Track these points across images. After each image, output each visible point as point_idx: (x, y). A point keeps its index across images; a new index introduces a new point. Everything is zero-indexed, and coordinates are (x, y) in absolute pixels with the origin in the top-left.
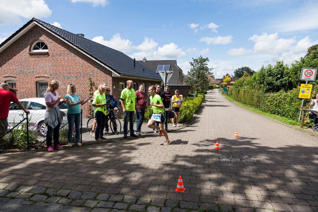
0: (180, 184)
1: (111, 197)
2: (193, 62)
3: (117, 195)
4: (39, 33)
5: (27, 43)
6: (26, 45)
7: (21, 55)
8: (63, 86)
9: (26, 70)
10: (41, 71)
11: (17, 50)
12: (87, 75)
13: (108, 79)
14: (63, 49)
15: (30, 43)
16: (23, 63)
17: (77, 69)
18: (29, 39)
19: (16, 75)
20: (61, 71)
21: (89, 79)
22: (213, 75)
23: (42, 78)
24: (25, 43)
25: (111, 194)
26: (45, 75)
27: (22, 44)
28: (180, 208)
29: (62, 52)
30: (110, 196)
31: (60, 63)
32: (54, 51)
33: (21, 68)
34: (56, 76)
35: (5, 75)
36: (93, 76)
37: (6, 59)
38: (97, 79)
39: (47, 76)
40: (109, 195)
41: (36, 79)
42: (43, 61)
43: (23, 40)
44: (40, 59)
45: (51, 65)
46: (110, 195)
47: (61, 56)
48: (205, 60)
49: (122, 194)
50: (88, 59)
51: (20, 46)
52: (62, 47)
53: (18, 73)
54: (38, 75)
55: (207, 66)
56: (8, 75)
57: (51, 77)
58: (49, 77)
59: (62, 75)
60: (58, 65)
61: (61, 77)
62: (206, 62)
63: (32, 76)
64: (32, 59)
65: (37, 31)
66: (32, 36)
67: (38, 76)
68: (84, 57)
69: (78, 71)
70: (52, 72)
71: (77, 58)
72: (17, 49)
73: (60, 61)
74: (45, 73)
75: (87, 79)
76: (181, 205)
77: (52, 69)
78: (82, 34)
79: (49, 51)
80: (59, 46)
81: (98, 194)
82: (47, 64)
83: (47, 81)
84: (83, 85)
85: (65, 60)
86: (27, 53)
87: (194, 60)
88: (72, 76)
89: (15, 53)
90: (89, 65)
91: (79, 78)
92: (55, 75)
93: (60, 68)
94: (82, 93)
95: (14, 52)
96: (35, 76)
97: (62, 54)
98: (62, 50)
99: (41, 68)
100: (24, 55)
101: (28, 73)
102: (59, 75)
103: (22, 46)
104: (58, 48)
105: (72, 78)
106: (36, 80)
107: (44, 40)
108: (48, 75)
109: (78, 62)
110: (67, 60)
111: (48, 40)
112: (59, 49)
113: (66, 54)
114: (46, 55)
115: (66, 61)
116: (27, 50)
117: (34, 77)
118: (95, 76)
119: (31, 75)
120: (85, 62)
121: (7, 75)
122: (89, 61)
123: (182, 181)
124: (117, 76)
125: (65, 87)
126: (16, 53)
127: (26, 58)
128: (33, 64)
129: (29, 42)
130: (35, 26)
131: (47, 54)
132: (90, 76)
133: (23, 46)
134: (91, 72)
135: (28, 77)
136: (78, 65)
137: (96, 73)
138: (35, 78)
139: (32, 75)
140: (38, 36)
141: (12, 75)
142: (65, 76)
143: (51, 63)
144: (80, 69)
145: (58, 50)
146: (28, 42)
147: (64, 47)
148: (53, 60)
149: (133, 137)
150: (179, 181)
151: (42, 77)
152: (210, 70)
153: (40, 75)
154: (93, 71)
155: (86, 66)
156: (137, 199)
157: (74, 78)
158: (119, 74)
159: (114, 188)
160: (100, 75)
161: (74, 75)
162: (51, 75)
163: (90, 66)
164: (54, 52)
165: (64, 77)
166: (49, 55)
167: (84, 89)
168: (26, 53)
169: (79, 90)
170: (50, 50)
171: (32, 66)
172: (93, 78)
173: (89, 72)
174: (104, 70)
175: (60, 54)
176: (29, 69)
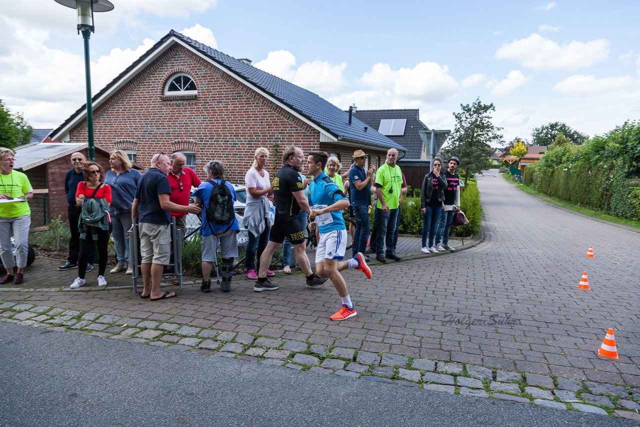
0: (610, 343)
1: (438, 365)
2: (461, 111)
4: (181, 60)
5: (158, 79)
6: (156, 82)
7: (147, 102)
9: (154, 129)
10: (182, 131)
11: (140, 93)
12: (271, 138)
13: (312, 147)
15: (163, 78)
16: (150, 117)
17: (251, 128)
18: (162, 71)
19: (137, 139)
20: (221, 131)
21: (275, 147)
22: (502, 139)
23: (184, 145)
24: (154, 79)
25: (436, 361)
26: (190, 139)
27: (148, 80)
29: (223, 94)
31: (218, 115)
32: (207, 92)
33: (147, 126)
34: (212, 141)
35: (118, 139)
36: (281, 141)
37: (119, 110)
39: (194, 141)
40: (434, 363)
41: (173, 147)
42: (187, 113)
43: (151, 73)
44: (182, 108)
45: (202, 121)
47: (222, 102)
48: (486, 108)
49: (459, 362)
50: (274, 108)
51: (145, 85)
53: (141, 136)
54: (178, 139)
55: (490, 120)
56: (123, 138)
57: (201, 144)
58: (198, 144)
59: (223, 138)
60: (215, 120)
61: (220, 142)
62: (488, 111)
63: (166, 141)
64: (167, 110)
65: (177, 55)
66: (167, 66)
67: (177, 140)
68: (265, 105)
69: (253, 130)
70: (203, 133)
71: (252, 106)
72: (140, 90)
73: (219, 112)
74: (190, 136)
77: (203, 128)
79: (199, 93)
81: (412, 360)
82: (194, 118)
83: (194, 151)
85: (229, 110)
86: (158, 97)
87: (464, 108)
88: (242, 141)
89: (135, 98)
90: (274, 119)
91: (254, 144)
92: (209, 139)
93: (218, 126)
95: (133, 96)
96: (171, 141)
97: (223, 99)
98: (224, 91)
99: (183, 126)
100: (153, 102)
101: (159, 136)
102: (216, 139)
103: (148, 85)
104: (215, 86)
105: (241, 144)
106: (173, 149)
107: (190, 72)
108: (196, 139)
109: (253, 114)
110: (232, 110)
111: (197, 72)
112: (217, 89)
113: (230, 99)
114: (194, 100)
115: (230, 112)
116: (157, 92)
117: (169, 144)
118: (285, 141)
120: (266, 114)
121: (121, 139)
122: (275, 111)
124: (332, 141)
126: (138, 98)
127: (156, 107)
128: (169, 119)
129: (162, 76)
130: (174, 45)
131: (195, 98)
132: (276, 141)
133: (151, 85)
134: (279, 133)
135: (159, 144)
136: (252, 120)
137: (288, 136)
139: (165, 139)
140: (178, 65)
141: (129, 139)
142: (229, 141)
143: (202, 116)
144: (257, 128)
145: (215, 92)
146: (159, 77)
148: (205, 110)
151: (184, 143)
152: (496, 129)
153: (180, 139)
154: (282, 130)
155: (270, 122)
156: (493, 372)
157: (244, 144)
158: (336, 136)
160: (297, 139)
161: (244, 139)
162: (201, 139)
164: (209, 95)
165: (227, 144)
166: (199, 100)
168: (156, 97)
170: (200, 91)
171: (167, 121)
172: (282, 144)
173: (274, 133)
174: (303, 129)
175: (219, 100)
176: (160, 129)
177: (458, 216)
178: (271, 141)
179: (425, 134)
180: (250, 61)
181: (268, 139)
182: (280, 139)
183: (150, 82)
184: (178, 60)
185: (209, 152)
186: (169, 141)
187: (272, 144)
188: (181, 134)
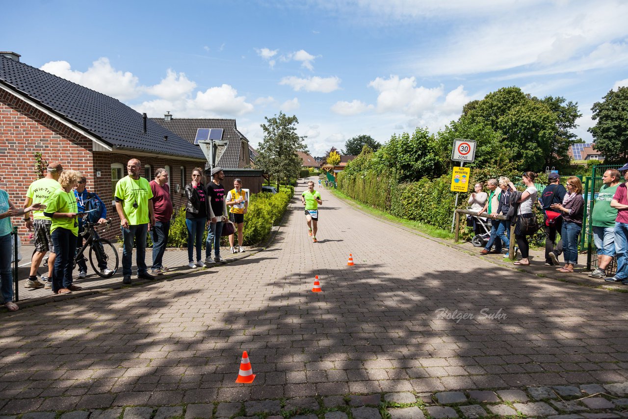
0: (246, 368)
1: (91, 415)
2: (267, 124)
3: (106, 411)
12: (30, 146)
13: (84, 157)
17: (3, 133)
21: (36, 156)
22: (307, 149)
25: (91, 411)
28: (245, 416)
30: (89, 415)
36: (44, 150)
38: (56, 156)
40: (88, 413)
46: (91, 413)
48: (290, 121)
49: (119, 406)
50: (32, 111)
55: (295, 132)
62: (292, 124)
68: (19, 107)
69: (5, 137)
75: (30, 156)
76: (247, 410)
78: (13, 54)
81: (60, 415)
84: (20, 169)
87: (269, 121)
90: (33, 124)
91: (8, 153)
94: (17, 188)
109: (3, 118)
118: (50, 150)
120: (23, 118)
122: (33, 115)
123: (249, 361)
124: (104, 150)
132: (37, 150)
134: (41, 140)
136: (4, 124)
137: (53, 144)
144: (11, 134)
149: (146, 280)
150: (242, 362)
152: (300, 139)
154: (44, 137)
155: (28, 127)
156: (153, 411)
158: (110, 145)
159: (100, 395)
160: (64, 147)
163: (37, 128)
167: (24, 178)
169: (8, 181)
172: (45, 153)
173: (35, 140)
174: (71, 136)
177: (227, 226)
178: (30, 150)
179: (205, 144)
180: (18, 56)
181: (26, 147)
182: (42, 147)
187: (32, 153)
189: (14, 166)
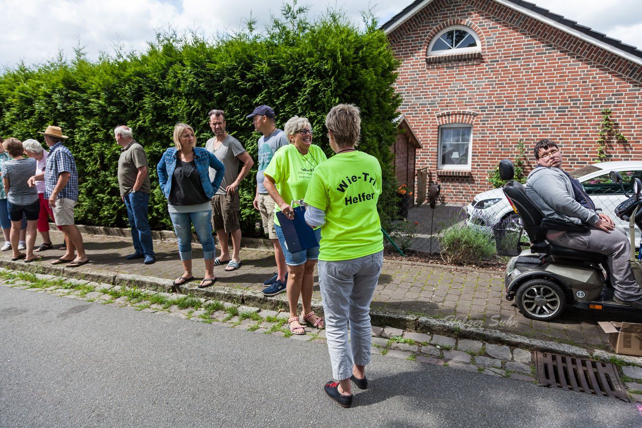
4: (458, 9)
5: (421, 36)
8: (518, 133)
9: (413, 99)
10: (454, 99)
12: (597, 103)
14: (528, 41)
15: (429, 34)
16: (407, 84)
17: (566, 90)
18: (429, 27)
20: (516, 96)
21: (603, 113)
23: (456, 117)
24: (416, 37)
26: (467, 109)
27: (406, 38)
29: (522, 49)
31: (512, 76)
32: (497, 48)
34: (500, 110)
36: (615, 106)
38: (631, 113)
39: (472, 111)
41: (439, 120)
42: (463, 76)
43: (412, 28)
44: (456, 71)
45: (486, 85)
47: (520, 59)
50: (607, 62)
51: (402, 45)
52: (524, 36)
54: (448, 109)
57: (483, 114)
58: (477, 115)
59: (517, 106)
60: (507, 83)
61: (513, 111)
63: (429, 113)
64: (432, 74)
66: (436, 18)
67: (445, 112)
69: (568, 93)
70: (486, 101)
71: (570, 62)
73: (515, 73)
74: (466, 105)
75: (595, 114)
77: (487, 95)
79: (483, 49)
80: (514, 35)
82: (474, 83)
83: (471, 124)
84: (581, 128)
85: (531, 68)
88: (549, 108)
90: (606, 77)
91: (569, 111)
92: (496, 107)
93: (512, 90)
94: (573, 149)
96: (436, 113)
97: (522, 55)
98: (524, 45)
99: (456, 93)
101: (418, 107)
102: (507, 107)
103: (406, 44)
104: (511, 39)
105: (547, 112)
106: (439, 122)
107: (471, 24)
108: (476, 108)
109: (569, 72)
110: (535, 68)
111: (482, 22)
112: (513, 43)
113: (533, 54)
114: (475, 59)
115: (532, 72)
117: (433, 116)
118: (623, 105)
119: (427, 112)
120: (594, 71)
122: (608, 66)
125: (523, 136)
127: (416, 72)
128: (435, 85)
129: (428, 32)
131: (478, 58)
132: (607, 106)
133: (411, 44)
134: (613, 95)
135: (419, 117)
136: (569, 80)
137: (628, 98)
138: (438, 117)
139: (428, 110)
140: (453, 16)
142: (527, 109)
143: (486, 78)
144: (576, 90)
145: (510, 46)
146: (422, 33)
147: (531, 37)
148: (491, 71)
151: (456, 114)
153: (451, 109)
154: (617, 91)
155: (598, 81)
157: (553, 112)
161: (553, 105)
162: (483, 109)
163: (611, 80)
164: (499, 51)
165: (524, 113)
166: (483, 59)
167: (584, 139)
168: (417, 59)
169: (565, 143)
170: (486, 47)
171: (432, 88)
172: (616, 110)
173: (605, 95)
175: (515, 56)
176: (422, 98)
178: (597, 106)
182: (614, 102)
183: (409, 41)
184: (454, 10)
185: (494, 124)
186: (433, 113)
187: (600, 110)
188: (453, 103)
189: (575, 125)
